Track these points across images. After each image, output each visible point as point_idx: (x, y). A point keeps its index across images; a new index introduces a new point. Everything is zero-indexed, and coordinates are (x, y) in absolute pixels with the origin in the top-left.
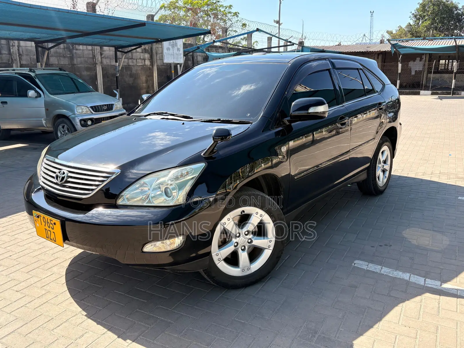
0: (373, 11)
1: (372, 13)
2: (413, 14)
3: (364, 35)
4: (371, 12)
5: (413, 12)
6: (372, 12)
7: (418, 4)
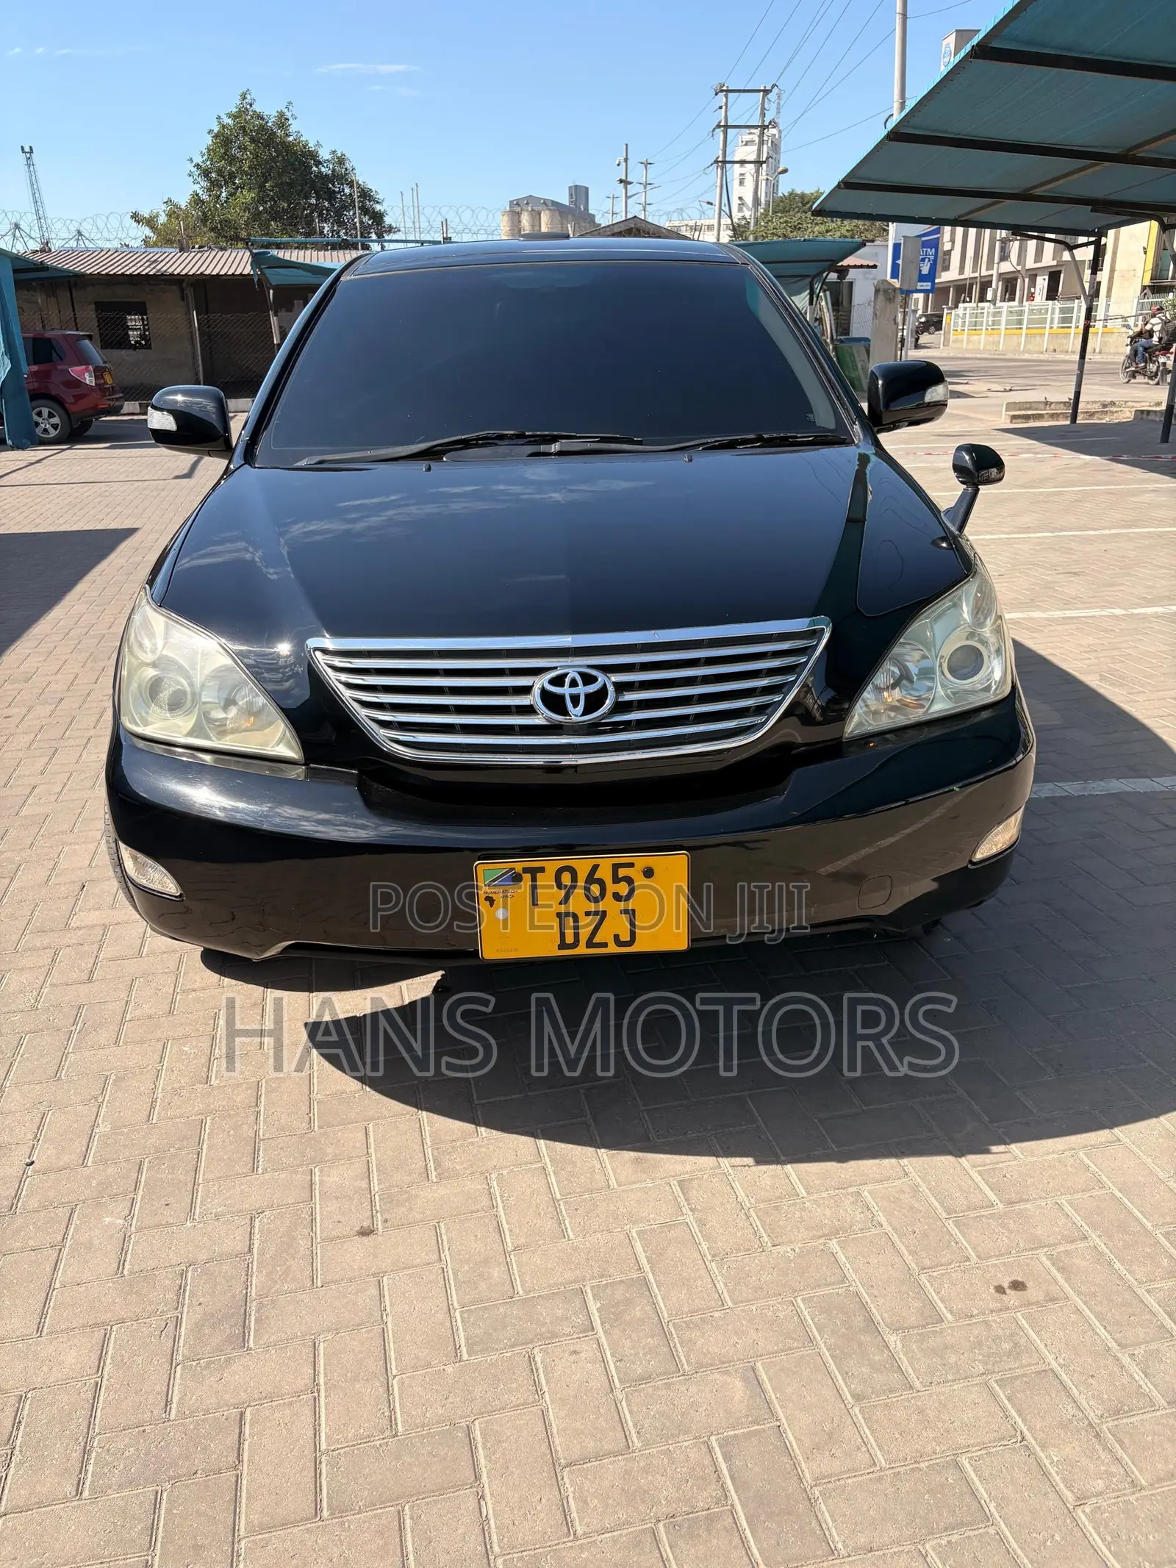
0: (31, 148)
1: (28, 153)
2: (197, 166)
3: (17, 226)
4: (22, 148)
5: (198, 160)
6: (27, 149)
7: (209, 133)
